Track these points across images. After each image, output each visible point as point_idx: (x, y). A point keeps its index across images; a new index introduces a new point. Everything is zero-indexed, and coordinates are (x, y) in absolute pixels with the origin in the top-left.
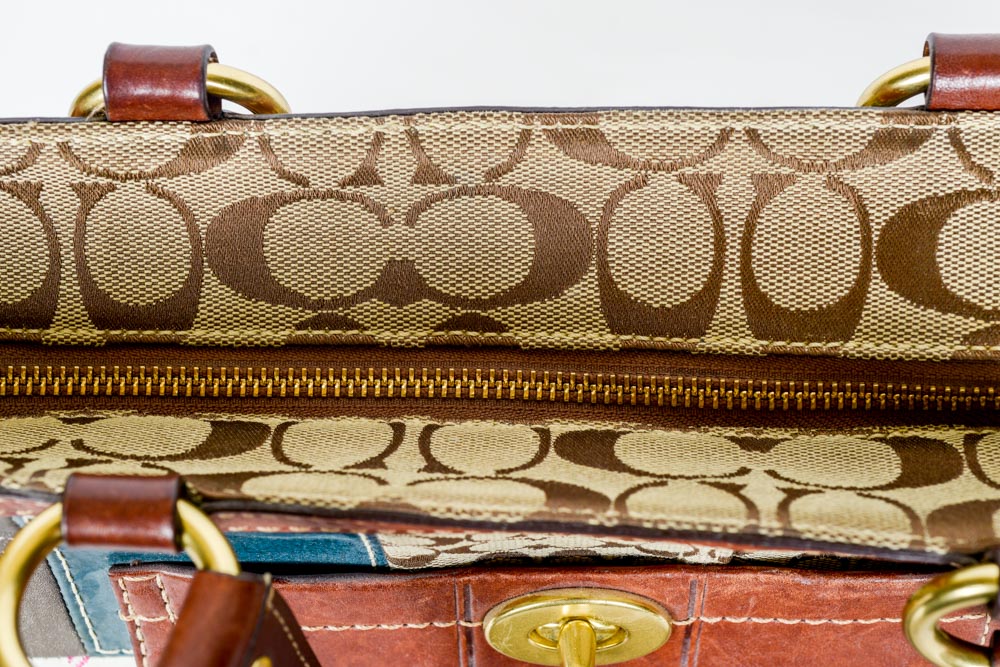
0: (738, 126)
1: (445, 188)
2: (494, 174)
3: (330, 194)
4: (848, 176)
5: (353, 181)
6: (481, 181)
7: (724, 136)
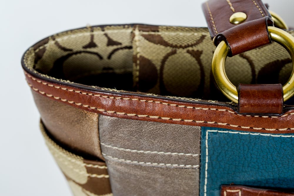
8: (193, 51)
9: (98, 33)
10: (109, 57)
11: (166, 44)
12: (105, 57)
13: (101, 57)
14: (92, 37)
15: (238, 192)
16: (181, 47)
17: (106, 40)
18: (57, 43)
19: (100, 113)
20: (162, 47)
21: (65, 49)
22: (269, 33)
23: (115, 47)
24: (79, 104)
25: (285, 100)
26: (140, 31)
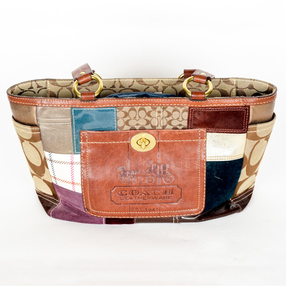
0: (160, 80)
1: (123, 88)
2: (129, 86)
3: (109, 89)
4: (174, 86)
5: (112, 87)
6: (128, 87)
7: (159, 81)
8: (69, 88)
9: (34, 83)
10: (38, 93)
11: (59, 86)
12: (36, 93)
13: (35, 93)
14: (32, 84)
15: (85, 133)
16: (64, 86)
17: (37, 85)
18: (18, 87)
19: (36, 106)
20: (58, 87)
21: (22, 90)
22: (91, 77)
23: (40, 88)
24: (29, 104)
25: (95, 96)
26: (49, 81)
